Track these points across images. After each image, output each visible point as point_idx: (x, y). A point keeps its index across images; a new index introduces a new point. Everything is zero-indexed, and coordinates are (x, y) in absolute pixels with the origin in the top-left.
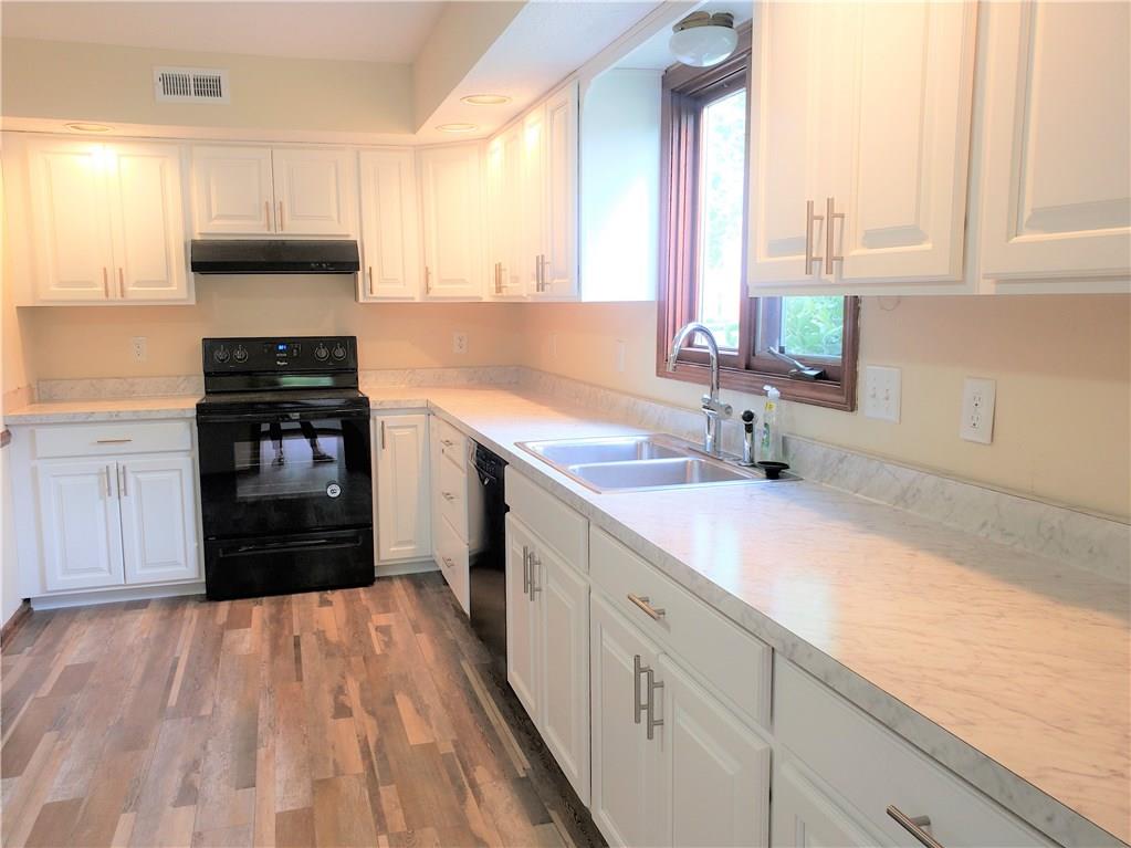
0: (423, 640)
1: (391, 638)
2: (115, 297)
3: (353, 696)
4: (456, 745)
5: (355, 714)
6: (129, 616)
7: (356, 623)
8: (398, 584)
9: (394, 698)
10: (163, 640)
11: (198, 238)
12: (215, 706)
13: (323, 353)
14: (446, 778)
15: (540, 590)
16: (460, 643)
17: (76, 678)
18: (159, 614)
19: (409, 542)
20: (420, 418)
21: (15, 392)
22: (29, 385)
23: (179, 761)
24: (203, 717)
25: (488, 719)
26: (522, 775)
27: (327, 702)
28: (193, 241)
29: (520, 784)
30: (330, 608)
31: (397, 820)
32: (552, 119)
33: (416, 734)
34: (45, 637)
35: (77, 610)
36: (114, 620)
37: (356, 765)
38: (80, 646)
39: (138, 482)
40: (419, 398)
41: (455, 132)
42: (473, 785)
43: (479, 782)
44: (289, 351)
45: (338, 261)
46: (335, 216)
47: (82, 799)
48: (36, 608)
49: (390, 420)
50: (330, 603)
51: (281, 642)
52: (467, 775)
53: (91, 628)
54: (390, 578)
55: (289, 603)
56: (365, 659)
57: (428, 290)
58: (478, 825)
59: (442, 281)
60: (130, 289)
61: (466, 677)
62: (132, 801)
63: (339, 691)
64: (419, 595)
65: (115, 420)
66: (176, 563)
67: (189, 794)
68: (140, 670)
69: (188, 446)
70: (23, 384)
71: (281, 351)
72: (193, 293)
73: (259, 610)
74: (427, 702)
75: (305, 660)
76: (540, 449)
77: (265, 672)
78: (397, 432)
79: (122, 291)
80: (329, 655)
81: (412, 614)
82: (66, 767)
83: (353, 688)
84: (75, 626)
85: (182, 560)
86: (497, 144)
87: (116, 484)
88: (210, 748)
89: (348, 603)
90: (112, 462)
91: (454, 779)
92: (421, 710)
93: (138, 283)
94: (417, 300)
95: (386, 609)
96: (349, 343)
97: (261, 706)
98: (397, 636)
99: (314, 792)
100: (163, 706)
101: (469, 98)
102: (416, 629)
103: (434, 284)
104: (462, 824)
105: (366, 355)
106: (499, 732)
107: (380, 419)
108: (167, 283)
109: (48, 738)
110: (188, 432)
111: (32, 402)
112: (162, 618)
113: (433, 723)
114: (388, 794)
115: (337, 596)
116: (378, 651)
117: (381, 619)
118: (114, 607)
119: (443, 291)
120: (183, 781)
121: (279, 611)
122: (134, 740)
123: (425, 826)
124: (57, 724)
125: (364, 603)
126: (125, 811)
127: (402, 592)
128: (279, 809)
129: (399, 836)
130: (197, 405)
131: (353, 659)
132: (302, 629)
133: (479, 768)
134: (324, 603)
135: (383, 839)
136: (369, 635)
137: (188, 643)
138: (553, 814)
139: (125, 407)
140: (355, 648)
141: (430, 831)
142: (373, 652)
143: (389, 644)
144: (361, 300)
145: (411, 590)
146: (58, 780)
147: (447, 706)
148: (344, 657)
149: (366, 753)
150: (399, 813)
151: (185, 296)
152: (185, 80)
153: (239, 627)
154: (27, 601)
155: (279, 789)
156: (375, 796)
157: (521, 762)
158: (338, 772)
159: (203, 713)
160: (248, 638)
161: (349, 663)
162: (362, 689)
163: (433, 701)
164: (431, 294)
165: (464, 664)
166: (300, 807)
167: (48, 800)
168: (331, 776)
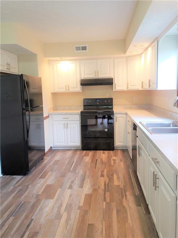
0: (122, 163)
1: (115, 162)
2: (67, 91)
3: (105, 173)
4: (124, 186)
5: (105, 177)
6: (67, 152)
7: (109, 158)
8: (119, 151)
9: (113, 175)
10: (73, 157)
11: (82, 79)
12: (79, 171)
13: (106, 101)
14: (120, 193)
15: (141, 155)
16: (130, 165)
17: (56, 162)
18: (73, 152)
19: (122, 142)
20: (124, 116)
21: (50, 108)
22: (53, 107)
23: (70, 181)
24: (76, 173)
25: (132, 182)
26: (137, 195)
27: (100, 173)
28: (81, 79)
29: (136, 197)
30: (104, 154)
31: (108, 200)
32: (153, 49)
33: (116, 183)
34: (53, 154)
35: (59, 150)
36: (65, 152)
37: (102, 187)
38: (58, 157)
39: (70, 126)
40: (124, 111)
41: (134, 53)
42: (126, 195)
43: (127, 195)
44: (99, 101)
45: (109, 82)
46: (109, 73)
47: (53, 185)
48: (53, 149)
49: (118, 116)
50: (105, 153)
51: (94, 160)
52: (125, 193)
53: (61, 153)
54: (118, 149)
55: (97, 152)
56: (109, 166)
57: (128, 88)
58: (125, 204)
59: (131, 86)
60: (70, 89)
61: (129, 173)
62: (61, 187)
63: (103, 171)
64: (123, 154)
65: (66, 114)
66: (76, 142)
67: (71, 187)
68: (67, 162)
69: (79, 120)
70: (52, 107)
71: (98, 101)
72: (81, 90)
73: (91, 153)
74: (120, 176)
75: (97, 164)
76: (145, 124)
77: (89, 166)
78: (119, 118)
79: (69, 90)
80: (102, 164)
81: (121, 158)
82: (52, 178)
83: (105, 171)
84: (58, 153)
85: (77, 142)
86: (143, 55)
87: (66, 126)
88: (76, 179)
89: (108, 154)
90: (66, 122)
91: (122, 193)
92: (118, 178)
93: (72, 88)
94: (126, 90)
95: (116, 156)
96: (111, 99)
97: (87, 173)
98: (117, 162)
99: (93, 191)
100: (70, 170)
101: (135, 46)
102: (121, 161)
103: (129, 86)
104: (121, 203)
105: (115, 102)
106: (134, 185)
107: (116, 115)
108: (76, 88)
109: (50, 173)
110: (79, 117)
111: (54, 110)
112: (73, 153)
113: (120, 181)
114: (108, 194)
115: (106, 152)
116: (112, 164)
117: (114, 158)
118: (65, 150)
119: (131, 88)
120: (70, 185)
121: (95, 154)
122: (63, 175)
123: (113, 202)
124: (52, 171)
125: (111, 154)
126: (59, 188)
127: (120, 153)
128: (86, 193)
129: (108, 203)
130: (81, 112)
131: (107, 165)
132: (98, 158)
133: (128, 192)
134: (104, 153)
135: (104, 203)
136: (111, 161)
137: (77, 158)
138: (142, 205)
139: (69, 112)
140: (108, 164)
141: (114, 203)
142: (111, 164)
143: (114, 163)
144: (114, 90)
145: (122, 152)
146: (50, 181)
147: (124, 178)
148: (105, 165)
149: (105, 185)
150: (109, 198)
151: (80, 90)
152: (80, 47)
153: (87, 156)
154: (51, 147)
155: (87, 189)
156: (105, 194)
157: (137, 192)
158: (99, 188)
159: (76, 172)
160: (88, 158)
161: (106, 166)
162: (107, 172)
163: (121, 176)
164: (129, 89)
165: (130, 170)
166: (90, 193)
167: (48, 184)
168: (97, 188)
